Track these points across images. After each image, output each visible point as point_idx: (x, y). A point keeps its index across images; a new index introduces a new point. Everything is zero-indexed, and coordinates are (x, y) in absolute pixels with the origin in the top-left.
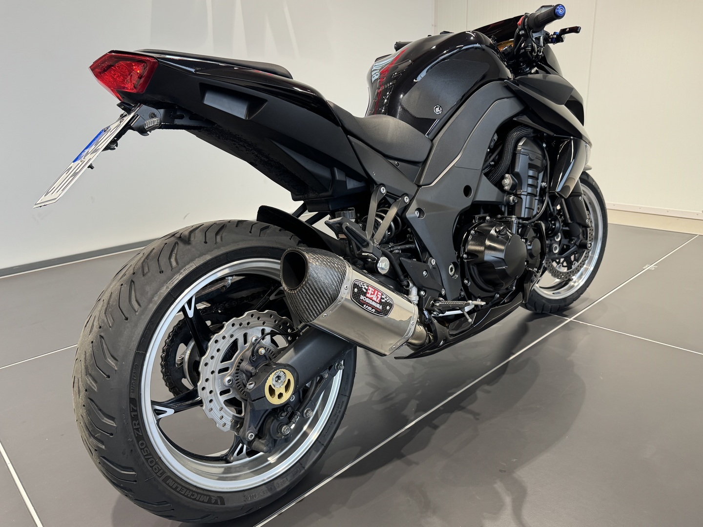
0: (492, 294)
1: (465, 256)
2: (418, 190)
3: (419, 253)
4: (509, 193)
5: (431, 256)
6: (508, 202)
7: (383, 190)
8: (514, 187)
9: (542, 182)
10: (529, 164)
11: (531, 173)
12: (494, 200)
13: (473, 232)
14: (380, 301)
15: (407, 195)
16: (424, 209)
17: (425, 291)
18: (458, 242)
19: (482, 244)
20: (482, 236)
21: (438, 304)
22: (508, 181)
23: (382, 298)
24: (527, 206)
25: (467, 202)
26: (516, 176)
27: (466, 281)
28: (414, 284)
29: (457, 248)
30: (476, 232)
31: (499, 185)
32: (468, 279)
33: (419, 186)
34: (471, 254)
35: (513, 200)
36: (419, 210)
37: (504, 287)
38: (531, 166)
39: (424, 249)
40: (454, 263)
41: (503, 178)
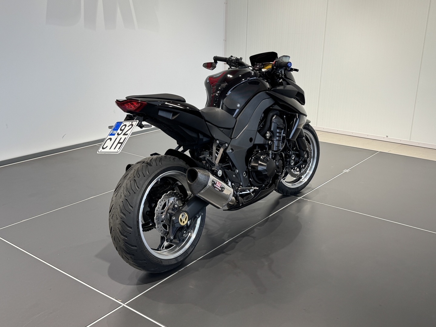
0: (261, 185)
1: (250, 168)
2: (231, 141)
3: (232, 167)
4: (269, 140)
5: (236, 168)
6: (268, 144)
7: (218, 142)
8: (271, 137)
9: (283, 134)
10: (277, 127)
11: (278, 131)
12: (262, 143)
13: (253, 158)
14: (221, 187)
15: (227, 143)
16: (233, 149)
17: (234, 183)
18: (247, 162)
19: (258, 163)
20: (257, 159)
21: (239, 189)
22: (268, 135)
23: (221, 186)
24: (276, 145)
25: (251, 145)
26: (272, 132)
27: (250, 179)
28: (230, 181)
29: (247, 165)
30: (254, 157)
31: (264, 136)
32: (251, 178)
33: (231, 139)
34: (253, 167)
35: (270, 143)
36: (232, 149)
37: (266, 181)
38: (278, 128)
39: (234, 165)
40: (246, 172)
41: (266, 133)
